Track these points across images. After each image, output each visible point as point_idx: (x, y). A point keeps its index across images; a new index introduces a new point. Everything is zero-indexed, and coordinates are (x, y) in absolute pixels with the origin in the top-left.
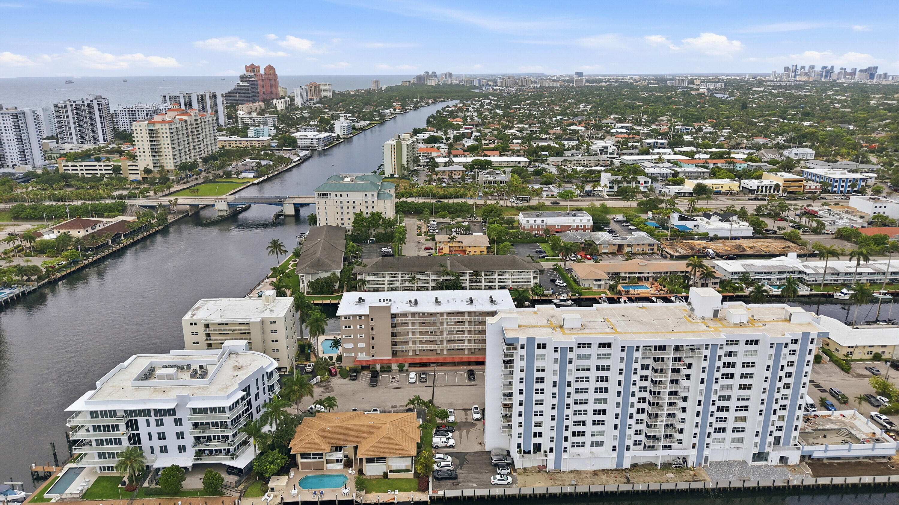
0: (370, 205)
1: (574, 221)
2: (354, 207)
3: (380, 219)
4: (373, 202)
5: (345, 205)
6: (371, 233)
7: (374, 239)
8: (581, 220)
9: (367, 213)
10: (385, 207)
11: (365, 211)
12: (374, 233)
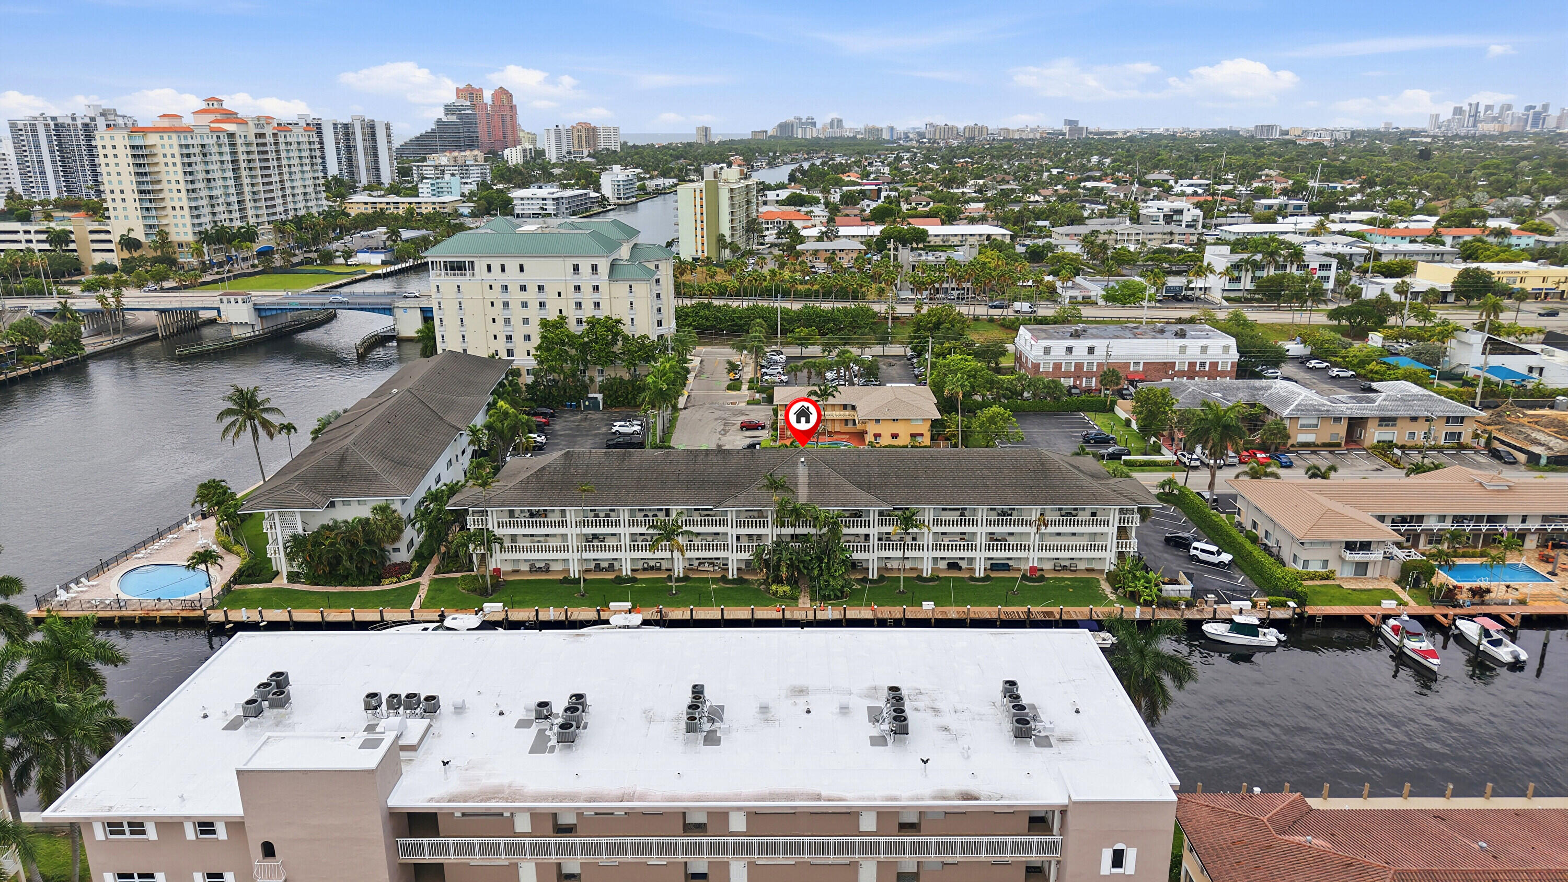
0: (588, 298)
1: (1183, 349)
2: (542, 305)
3: (614, 342)
4: (596, 288)
5: (516, 297)
6: (592, 380)
7: (600, 397)
8: (1204, 349)
9: (580, 321)
10: (631, 304)
11: (572, 315)
12: (599, 379)
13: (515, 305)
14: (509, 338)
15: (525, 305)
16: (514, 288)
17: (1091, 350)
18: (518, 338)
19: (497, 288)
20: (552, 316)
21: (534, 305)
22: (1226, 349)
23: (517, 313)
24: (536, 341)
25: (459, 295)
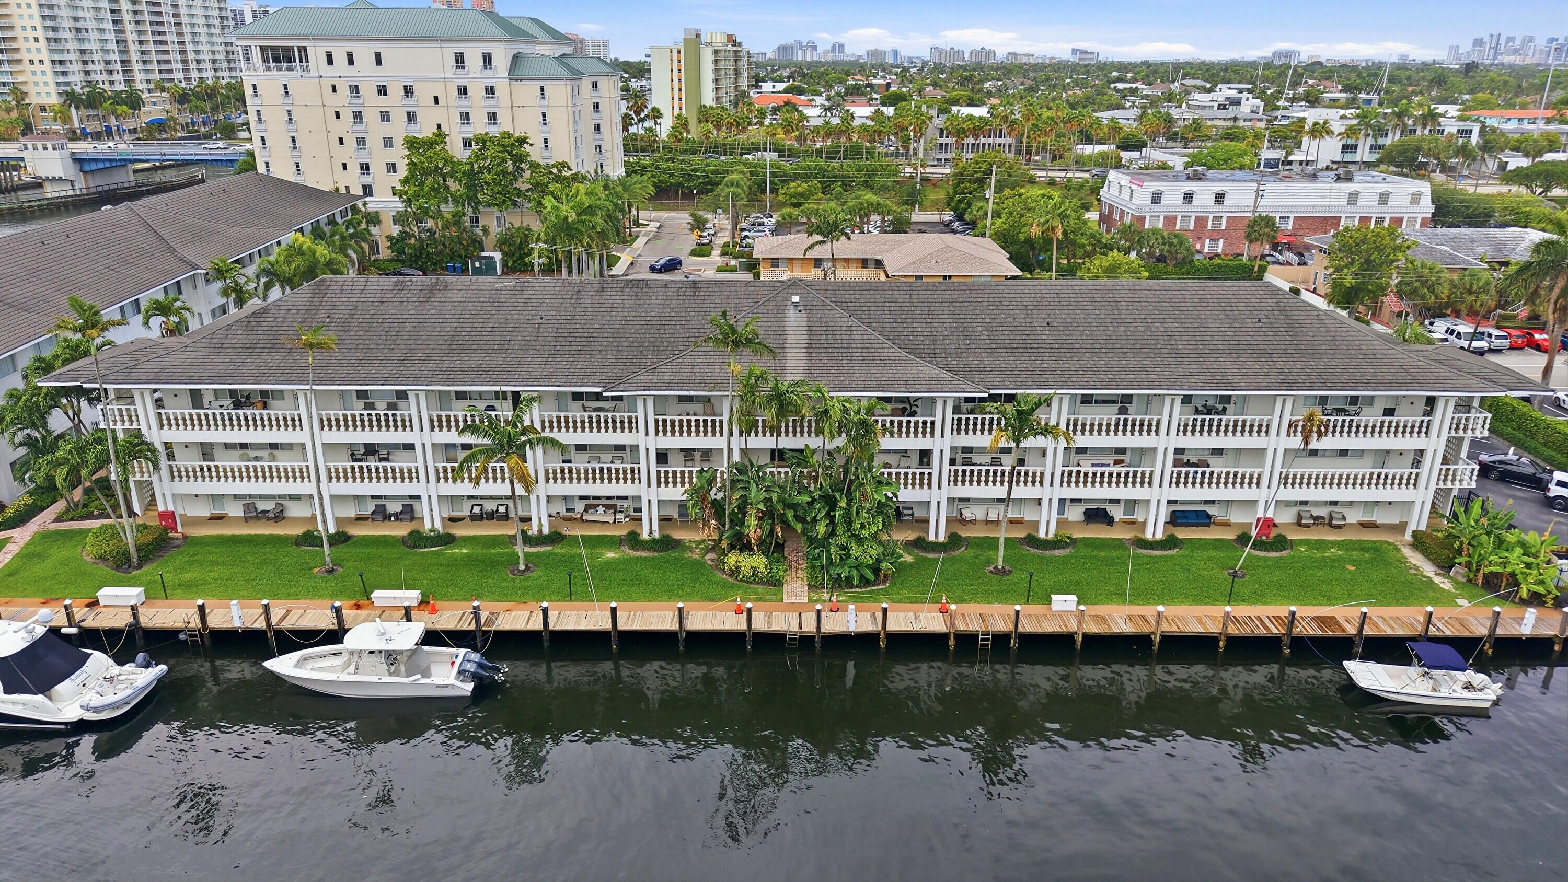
0: (477, 103)
1: (1353, 198)
2: (411, 117)
3: (519, 171)
4: (490, 91)
5: (371, 102)
6: (486, 231)
7: (497, 256)
8: (1384, 198)
9: (467, 143)
10: (544, 116)
11: (456, 135)
12: (495, 230)
13: (372, 117)
14: (365, 168)
15: (385, 116)
16: (368, 91)
17: (1220, 198)
18: (379, 168)
19: (344, 90)
20: (425, 131)
21: (398, 117)
22: (1416, 198)
23: (375, 130)
24: (403, 171)
25: (287, 101)
